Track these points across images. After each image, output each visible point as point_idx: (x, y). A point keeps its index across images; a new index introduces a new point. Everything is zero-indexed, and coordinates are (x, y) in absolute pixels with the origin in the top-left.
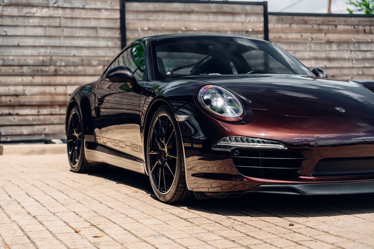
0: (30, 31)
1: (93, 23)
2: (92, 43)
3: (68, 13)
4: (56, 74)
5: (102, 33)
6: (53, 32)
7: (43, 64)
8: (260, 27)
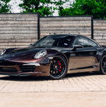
0: (8, 29)
1: (28, 25)
2: (28, 32)
3: (20, 22)
4: (16, 42)
5: (31, 28)
6: (15, 28)
7: (12, 39)
8: (90, 25)
